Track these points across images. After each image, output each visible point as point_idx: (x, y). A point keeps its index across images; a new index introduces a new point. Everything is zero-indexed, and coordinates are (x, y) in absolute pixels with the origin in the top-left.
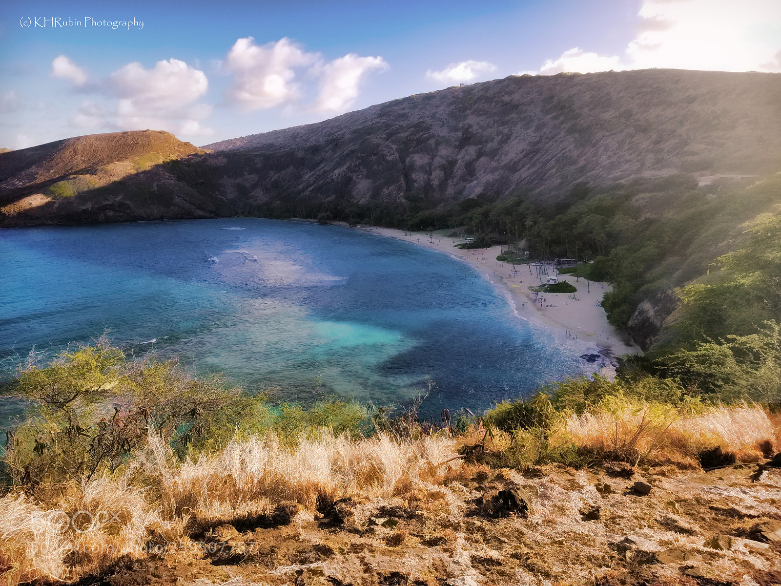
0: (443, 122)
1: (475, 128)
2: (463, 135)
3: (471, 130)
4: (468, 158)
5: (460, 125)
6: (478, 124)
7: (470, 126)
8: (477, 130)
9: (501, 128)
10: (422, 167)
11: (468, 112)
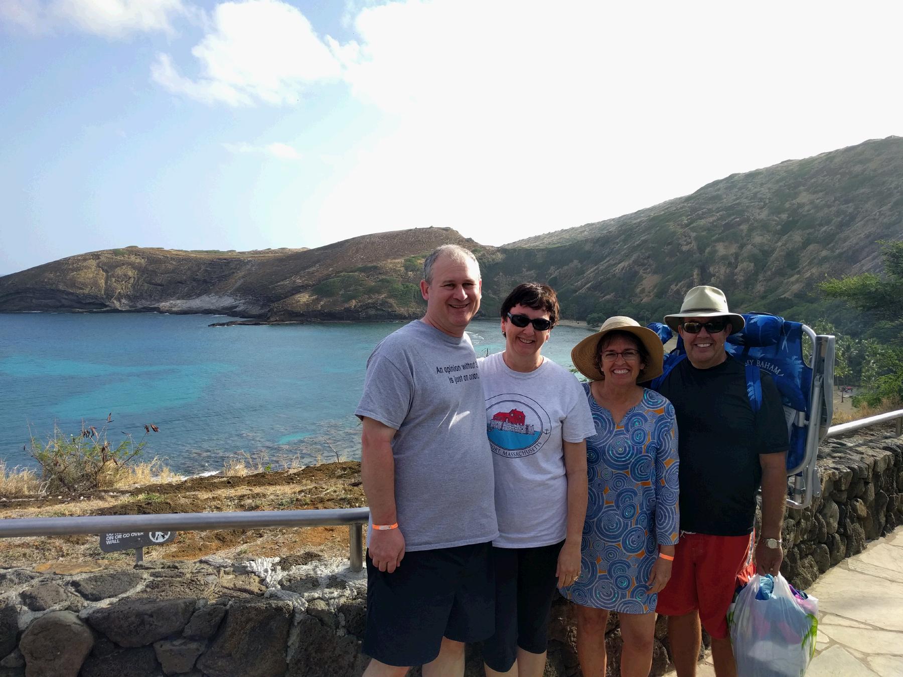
0: (764, 202)
1: (807, 208)
2: (788, 217)
3: (800, 210)
4: (790, 246)
5: (787, 205)
6: (812, 203)
7: (801, 206)
8: (809, 211)
9: (843, 207)
10: (724, 258)
11: (802, 188)
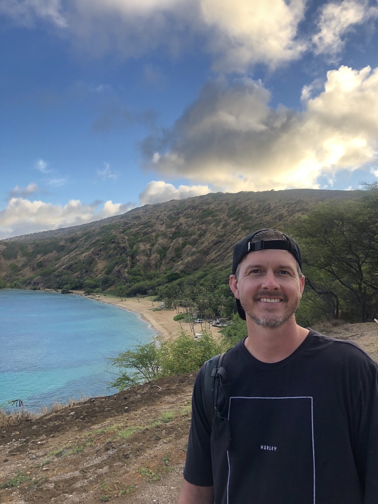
0: (163, 221)
1: (184, 226)
2: (176, 230)
3: (181, 227)
4: (177, 245)
5: (175, 224)
6: (186, 223)
7: (181, 224)
8: (185, 227)
9: (200, 226)
10: (144, 251)
11: (181, 215)
